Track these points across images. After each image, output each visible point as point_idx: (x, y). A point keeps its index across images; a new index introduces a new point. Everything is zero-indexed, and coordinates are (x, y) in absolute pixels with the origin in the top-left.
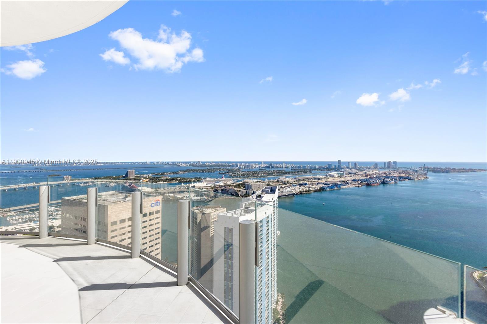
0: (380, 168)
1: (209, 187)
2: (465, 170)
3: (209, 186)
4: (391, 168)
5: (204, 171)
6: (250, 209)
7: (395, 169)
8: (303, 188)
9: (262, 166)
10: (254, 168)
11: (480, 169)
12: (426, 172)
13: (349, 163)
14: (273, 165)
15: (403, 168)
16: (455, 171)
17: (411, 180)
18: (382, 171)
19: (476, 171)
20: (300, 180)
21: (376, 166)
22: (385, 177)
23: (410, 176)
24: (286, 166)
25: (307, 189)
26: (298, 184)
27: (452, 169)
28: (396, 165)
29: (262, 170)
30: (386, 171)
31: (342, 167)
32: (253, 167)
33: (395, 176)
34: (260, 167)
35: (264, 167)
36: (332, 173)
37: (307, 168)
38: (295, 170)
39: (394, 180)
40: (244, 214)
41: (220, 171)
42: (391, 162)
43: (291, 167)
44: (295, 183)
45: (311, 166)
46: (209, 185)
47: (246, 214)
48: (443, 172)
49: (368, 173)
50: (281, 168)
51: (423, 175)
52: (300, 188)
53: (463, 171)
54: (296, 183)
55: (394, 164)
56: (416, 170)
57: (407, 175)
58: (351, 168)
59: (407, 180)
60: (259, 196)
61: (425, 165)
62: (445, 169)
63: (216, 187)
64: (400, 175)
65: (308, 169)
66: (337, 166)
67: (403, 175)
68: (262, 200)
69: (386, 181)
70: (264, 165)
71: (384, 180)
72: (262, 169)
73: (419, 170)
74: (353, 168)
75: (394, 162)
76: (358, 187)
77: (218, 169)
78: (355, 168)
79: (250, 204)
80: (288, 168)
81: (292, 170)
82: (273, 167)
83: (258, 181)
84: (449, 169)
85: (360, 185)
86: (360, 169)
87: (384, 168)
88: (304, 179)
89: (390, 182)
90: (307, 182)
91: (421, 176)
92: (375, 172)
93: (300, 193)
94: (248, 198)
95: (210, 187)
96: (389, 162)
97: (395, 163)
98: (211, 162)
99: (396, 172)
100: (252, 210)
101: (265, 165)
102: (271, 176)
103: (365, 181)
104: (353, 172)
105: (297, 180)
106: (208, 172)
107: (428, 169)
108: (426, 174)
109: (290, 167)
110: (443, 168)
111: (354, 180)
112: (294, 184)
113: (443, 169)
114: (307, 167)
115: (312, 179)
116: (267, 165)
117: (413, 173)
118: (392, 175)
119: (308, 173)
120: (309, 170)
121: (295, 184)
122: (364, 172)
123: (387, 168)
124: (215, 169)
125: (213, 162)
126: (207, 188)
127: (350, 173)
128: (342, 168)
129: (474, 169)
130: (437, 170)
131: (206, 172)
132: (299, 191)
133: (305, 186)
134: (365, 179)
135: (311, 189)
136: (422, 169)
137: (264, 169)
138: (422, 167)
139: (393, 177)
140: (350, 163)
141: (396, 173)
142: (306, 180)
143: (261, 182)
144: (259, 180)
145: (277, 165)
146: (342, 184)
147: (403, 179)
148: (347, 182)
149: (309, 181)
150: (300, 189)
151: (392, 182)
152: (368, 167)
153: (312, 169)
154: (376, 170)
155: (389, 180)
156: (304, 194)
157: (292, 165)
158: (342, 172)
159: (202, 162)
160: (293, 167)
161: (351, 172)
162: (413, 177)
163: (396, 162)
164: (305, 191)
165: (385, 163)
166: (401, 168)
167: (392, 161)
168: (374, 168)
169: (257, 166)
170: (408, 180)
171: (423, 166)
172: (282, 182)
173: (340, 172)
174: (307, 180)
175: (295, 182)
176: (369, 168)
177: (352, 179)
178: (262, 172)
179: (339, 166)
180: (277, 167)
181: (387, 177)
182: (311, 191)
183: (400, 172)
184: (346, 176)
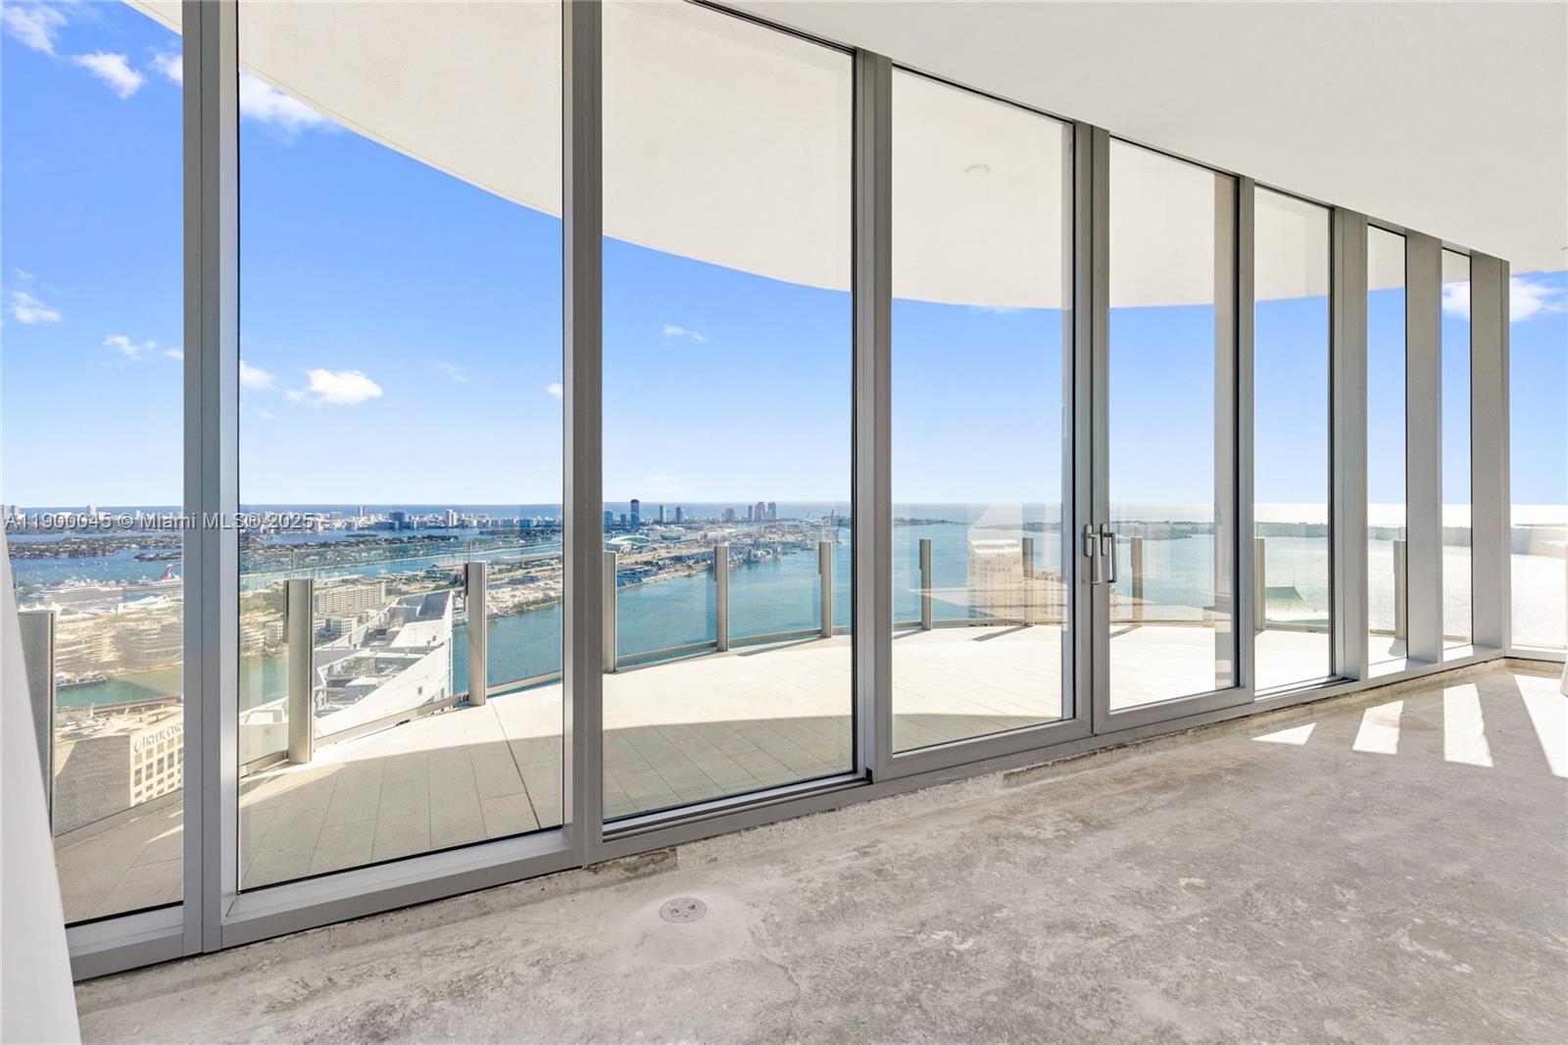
0: (738, 522)
1: (83, 625)
3: (84, 620)
4: (764, 520)
5: (47, 550)
6: (356, 686)
7: (773, 524)
8: (526, 592)
9: (361, 521)
10: (325, 529)
12: (836, 528)
13: (661, 507)
14: (407, 520)
15: (791, 519)
17: (809, 549)
18: (745, 529)
20: (513, 565)
21: (729, 516)
22: (751, 545)
23: (804, 540)
24: (458, 520)
25: (540, 595)
26: (507, 580)
28: (774, 513)
29: (362, 539)
30: (754, 529)
31: (642, 520)
32: (320, 528)
33: (774, 543)
34: (349, 526)
35: (370, 528)
36: (615, 541)
37: (537, 526)
38: (492, 533)
39: (771, 552)
40: (327, 706)
41: (145, 547)
42: (763, 505)
43: (478, 522)
44: (494, 577)
45: (547, 519)
46: (80, 616)
47: (340, 707)
49: (711, 535)
50: (440, 527)
51: (832, 535)
52: (515, 593)
54: (499, 576)
55: (770, 510)
56: (817, 523)
57: (800, 539)
58: (667, 523)
59: (798, 551)
60: (381, 634)
61: (833, 511)
63: (130, 620)
64: (783, 538)
65: (540, 528)
66: (628, 517)
67: (790, 538)
68: (395, 644)
69: (755, 556)
70: (369, 520)
71: (750, 552)
72: (361, 532)
73: (822, 524)
74: (672, 523)
75: (769, 504)
76: (689, 576)
77: (132, 540)
78: (678, 522)
79: (348, 668)
80: (467, 526)
81: (481, 533)
82: (409, 526)
83: (345, 582)
85: (693, 572)
86: (690, 526)
87: (747, 521)
88: (527, 563)
89: (764, 557)
90: (537, 572)
92: (728, 531)
93: (517, 612)
94: (330, 645)
95: (90, 623)
96: (760, 505)
97: (772, 506)
98: (88, 508)
99: (774, 530)
100: (361, 686)
101: (373, 520)
102: (402, 557)
103: (704, 560)
104: (674, 535)
105: (504, 567)
106: (70, 556)
107: (840, 521)
108: (836, 534)
109: (475, 523)
111: (678, 559)
112: (493, 580)
114: (535, 524)
115: (553, 562)
116: (381, 518)
118: (767, 540)
119: (539, 540)
120: (542, 532)
121: (499, 582)
122: (701, 532)
123: (755, 521)
124: (112, 539)
125: (99, 510)
126: (71, 626)
127: (664, 538)
128: (643, 524)
129: (920, 521)
131: (57, 554)
132: (511, 605)
133: (532, 585)
134: (704, 554)
135: (552, 594)
137: (372, 532)
139: (766, 545)
140: (665, 510)
141: (774, 533)
142: (534, 566)
143: (363, 584)
144: (349, 577)
145: (425, 519)
146: (646, 571)
147: (790, 549)
148: (657, 563)
149: (546, 568)
150: (513, 596)
151: (768, 557)
152: (711, 519)
153: (551, 529)
154: (730, 528)
155: (762, 554)
156: (529, 611)
157: (484, 517)
158: (643, 537)
159: (22, 511)
160: (485, 525)
161: (668, 534)
163: (775, 504)
164: (535, 602)
165: (750, 507)
166: (786, 520)
167: (766, 501)
168: (726, 521)
169: (338, 524)
170: (802, 550)
171: (829, 515)
172: (446, 576)
173: (638, 536)
174: (539, 566)
175: (494, 573)
176: (713, 523)
177: (672, 555)
178: (362, 546)
179: (633, 516)
180: (423, 525)
181: (756, 545)
182: (551, 599)
183: (784, 532)
184: (656, 546)
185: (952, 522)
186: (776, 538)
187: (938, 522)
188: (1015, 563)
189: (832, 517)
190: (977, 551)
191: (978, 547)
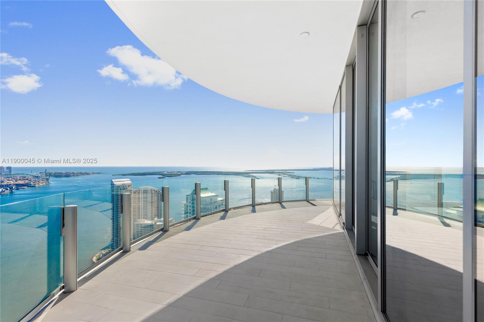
2: (82, 174)
4: (4, 175)
7: (9, 176)
11: (93, 172)
12: (48, 177)
15: (21, 174)
16: (74, 175)
17: (31, 187)
19: (90, 174)
23: (30, 183)
27: (72, 173)
28: (10, 171)
33: (10, 185)
39: (9, 189)
42: (4, 168)
48: (64, 177)
51: (45, 180)
53: (80, 175)
55: (8, 170)
56: (37, 175)
57: (27, 182)
59: (26, 187)
61: (46, 170)
62: (66, 174)
64: (17, 182)
67: (21, 182)
73: (40, 176)
75: (7, 167)
84: (69, 173)
89: (4, 191)
91: (42, 182)
97: (9, 168)
107: (50, 174)
108: (47, 179)
110: (64, 172)
113: (64, 174)
117: (34, 179)
129: (89, 173)
130: (58, 175)
136: (43, 175)
138: (43, 173)
139: (7, 186)
141: (11, 180)
147: (21, 187)
151: (6, 191)
155: (2, 190)
162: (34, 183)
163: (11, 167)
166: (18, 174)
167: (5, 166)
170: (28, 187)
183: (17, 179)
185: (103, 173)
186: (12, 182)
187: (97, 173)
188: (129, 186)
189: (45, 172)
190: (114, 183)
191: (115, 182)
